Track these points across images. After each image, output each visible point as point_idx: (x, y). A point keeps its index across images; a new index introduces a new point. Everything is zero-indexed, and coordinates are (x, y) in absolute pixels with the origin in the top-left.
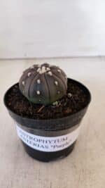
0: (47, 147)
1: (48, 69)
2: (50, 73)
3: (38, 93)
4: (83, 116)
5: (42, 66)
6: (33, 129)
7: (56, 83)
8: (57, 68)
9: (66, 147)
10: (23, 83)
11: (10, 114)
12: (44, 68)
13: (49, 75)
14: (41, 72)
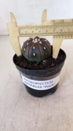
0: (41, 87)
1: (39, 40)
2: (40, 42)
3: (34, 55)
5: (35, 38)
7: (45, 48)
9: (52, 87)
10: (25, 49)
11: (18, 69)
12: (36, 39)
13: (40, 44)
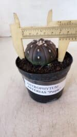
4: (68, 71)
6: (36, 80)
8: (50, 41)
14: (39, 45)
